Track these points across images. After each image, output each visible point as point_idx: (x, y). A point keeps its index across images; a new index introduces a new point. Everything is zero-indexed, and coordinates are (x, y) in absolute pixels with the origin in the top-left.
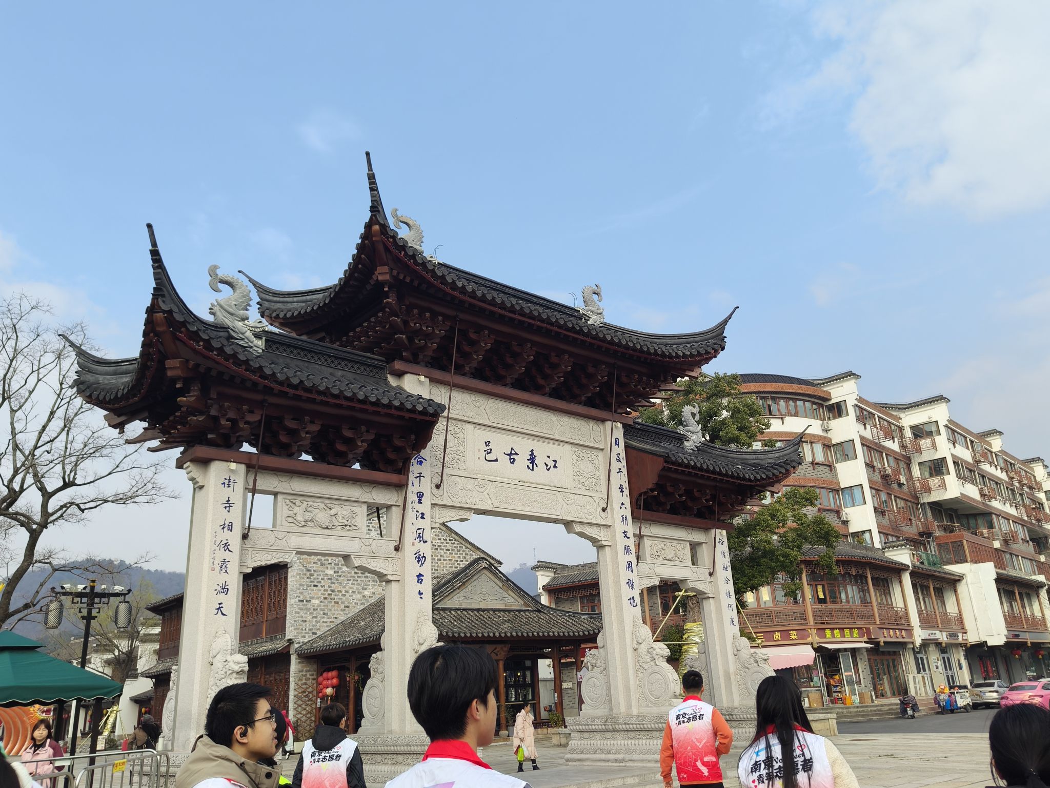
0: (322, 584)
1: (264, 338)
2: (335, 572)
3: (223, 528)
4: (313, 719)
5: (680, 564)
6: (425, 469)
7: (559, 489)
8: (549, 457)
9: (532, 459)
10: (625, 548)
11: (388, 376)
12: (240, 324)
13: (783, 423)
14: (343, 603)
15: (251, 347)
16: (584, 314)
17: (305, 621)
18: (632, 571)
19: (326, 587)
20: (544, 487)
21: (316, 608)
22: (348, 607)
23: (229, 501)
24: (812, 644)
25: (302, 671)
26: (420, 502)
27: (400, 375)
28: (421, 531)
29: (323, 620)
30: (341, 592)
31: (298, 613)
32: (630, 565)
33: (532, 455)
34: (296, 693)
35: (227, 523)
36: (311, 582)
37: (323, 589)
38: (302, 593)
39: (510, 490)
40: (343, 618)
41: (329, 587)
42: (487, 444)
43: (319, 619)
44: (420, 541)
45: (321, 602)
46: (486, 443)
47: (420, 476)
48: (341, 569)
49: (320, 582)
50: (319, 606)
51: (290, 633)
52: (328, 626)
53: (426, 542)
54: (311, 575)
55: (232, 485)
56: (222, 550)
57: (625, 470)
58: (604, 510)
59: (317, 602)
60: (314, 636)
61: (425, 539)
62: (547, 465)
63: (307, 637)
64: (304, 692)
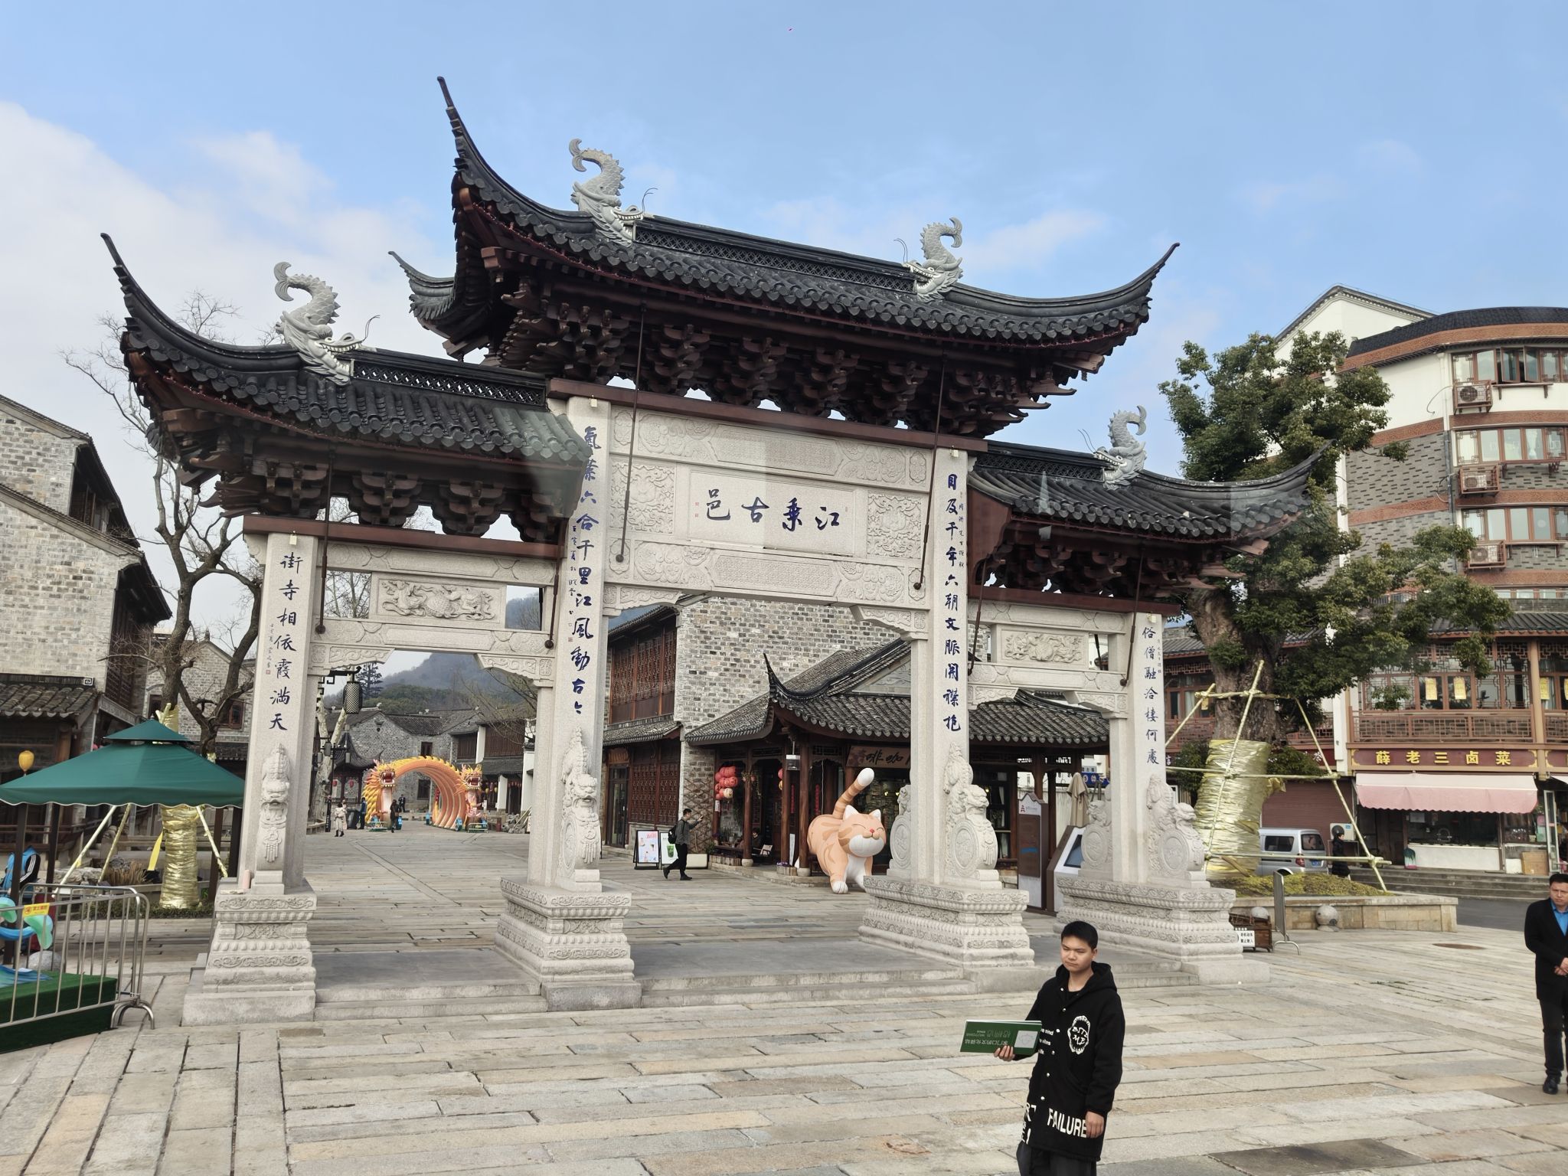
0: (723, 650)
1: (353, 361)
2: (740, 635)
3: (283, 620)
4: (709, 826)
5: (1064, 666)
6: (595, 535)
7: (836, 556)
8: (824, 509)
9: (793, 512)
10: (948, 645)
11: (549, 401)
12: (316, 344)
13: (1546, 395)
14: (751, 676)
15: (332, 375)
16: (917, 273)
17: (699, 699)
18: (957, 679)
19: (728, 655)
20: (807, 555)
21: (713, 681)
22: (759, 682)
23: (291, 584)
24: (1537, 774)
25: (695, 764)
26: (584, 582)
27: (564, 398)
28: (583, 622)
29: (723, 698)
30: (749, 661)
31: (689, 688)
32: (953, 670)
33: (794, 505)
34: (687, 791)
35: (288, 614)
36: (707, 647)
37: (723, 657)
38: (693, 662)
39: (745, 561)
40: (752, 698)
41: (732, 654)
42: (713, 493)
43: (717, 697)
44: (582, 635)
45: (721, 674)
46: (710, 492)
47: (586, 546)
48: (748, 630)
49: (720, 648)
50: (718, 679)
51: (677, 716)
52: (730, 707)
53: (591, 636)
54: (707, 638)
55: (295, 565)
56: (281, 648)
57: (962, 526)
58: (917, 587)
59: (716, 674)
60: (711, 720)
61: (589, 632)
62: (819, 521)
63: (701, 719)
64: (697, 791)
